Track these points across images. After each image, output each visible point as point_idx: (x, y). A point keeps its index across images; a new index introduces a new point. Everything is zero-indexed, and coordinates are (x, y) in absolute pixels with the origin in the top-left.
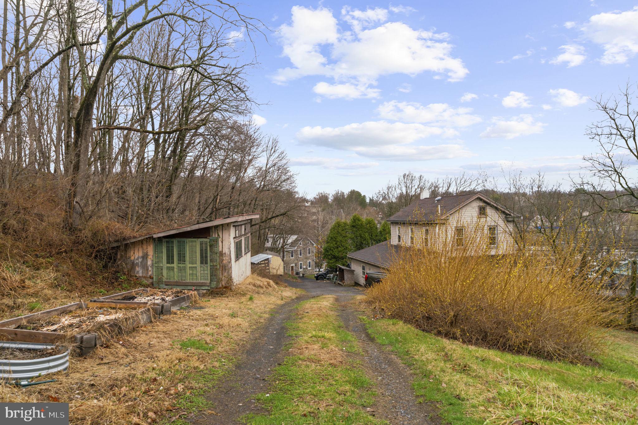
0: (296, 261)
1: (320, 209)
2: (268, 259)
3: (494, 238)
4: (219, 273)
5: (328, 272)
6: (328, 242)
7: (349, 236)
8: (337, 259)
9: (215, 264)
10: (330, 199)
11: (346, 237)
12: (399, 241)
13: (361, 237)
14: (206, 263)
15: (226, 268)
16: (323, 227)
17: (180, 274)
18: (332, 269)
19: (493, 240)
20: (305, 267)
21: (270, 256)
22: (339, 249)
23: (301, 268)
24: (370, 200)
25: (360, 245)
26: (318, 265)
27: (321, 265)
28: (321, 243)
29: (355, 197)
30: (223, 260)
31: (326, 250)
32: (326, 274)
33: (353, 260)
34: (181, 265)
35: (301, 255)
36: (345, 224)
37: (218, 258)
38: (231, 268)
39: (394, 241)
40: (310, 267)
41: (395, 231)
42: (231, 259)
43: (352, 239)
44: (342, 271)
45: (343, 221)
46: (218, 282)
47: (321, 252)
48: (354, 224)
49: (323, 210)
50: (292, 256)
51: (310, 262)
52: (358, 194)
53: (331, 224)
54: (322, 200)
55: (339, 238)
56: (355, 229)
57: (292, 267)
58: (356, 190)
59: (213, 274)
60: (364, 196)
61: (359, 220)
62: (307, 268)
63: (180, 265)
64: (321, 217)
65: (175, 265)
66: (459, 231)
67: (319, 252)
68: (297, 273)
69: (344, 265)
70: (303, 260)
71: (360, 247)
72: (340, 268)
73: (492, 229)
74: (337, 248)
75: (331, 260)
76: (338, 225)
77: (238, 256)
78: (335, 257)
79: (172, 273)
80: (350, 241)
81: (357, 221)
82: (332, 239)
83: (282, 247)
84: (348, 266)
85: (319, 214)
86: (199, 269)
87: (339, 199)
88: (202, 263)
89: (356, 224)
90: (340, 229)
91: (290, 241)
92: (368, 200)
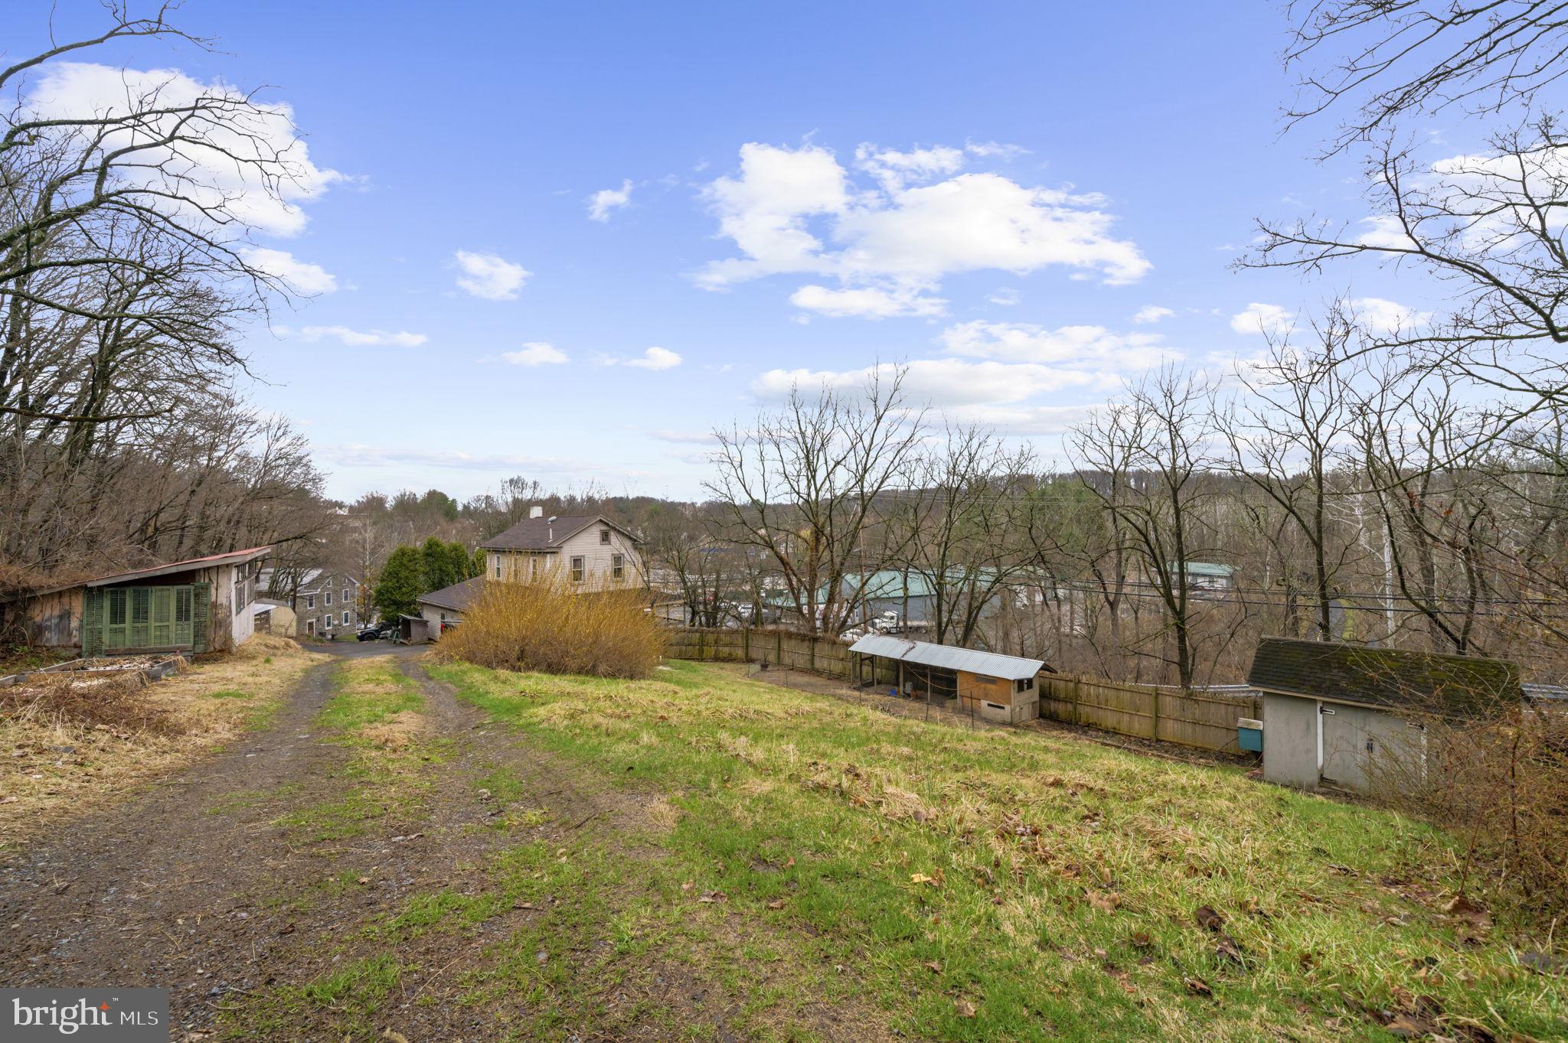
0: (319, 614)
1: (368, 522)
2: (267, 612)
3: (620, 569)
4: (210, 633)
5: (383, 627)
6: (382, 580)
7: (422, 569)
8: (399, 605)
9: (202, 619)
10: (390, 504)
11: (416, 570)
12: (499, 575)
13: (441, 570)
14: (187, 619)
15: (224, 625)
16: (372, 553)
17: (136, 638)
18: (390, 622)
19: (618, 572)
20: (336, 622)
21: (272, 607)
22: (404, 590)
23: (329, 624)
24: (465, 506)
25: (440, 583)
26: (364, 618)
27: (370, 617)
28: (370, 580)
29: (437, 502)
30: (216, 614)
31: (379, 593)
32: (378, 631)
33: (425, 607)
34: (139, 625)
35: (328, 602)
36: (414, 551)
37: (209, 612)
38: (231, 623)
39: (490, 575)
40: (346, 621)
41: (492, 562)
42: (230, 611)
43: (425, 574)
44: (407, 623)
45: (411, 546)
46: (207, 645)
47: (370, 596)
48: (430, 551)
49: (375, 523)
50: (311, 605)
51: (346, 615)
52: (443, 498)
53: (390, 549)
54: (373, 505)
55: (404, 574)
56: (430, 559)
57: (311, 624)
58: (439, 490)
59: (199, 635)
60: (454, 501)
61: (438, 546)
62: (340, 625)
63: (137, 625)
64: (369, 535)
65: (128, 624)
66: (577, 561)
67: (366, 596)
68: (323, 634)
69: (411, 614)
70: (332, 611)
71: (438, 586)
72: (404, 620)
73: (618, 559)
74: (400, 588)
75: (388, 607)
76: (403, 553)
77: (240, 606)
78: (395, 603)
79: (120, 638)
80: (422, 578)
81: (434, 547)
82: (391, 574)
83: (294, 590)
84: (419, 615)
85: (366, 531)
86: (173, 628)
87: (407, 506)
88: (179, 618)
89: (432, 552)
90: (405, 561)
91: (307, 580)
92: (460, 508)
